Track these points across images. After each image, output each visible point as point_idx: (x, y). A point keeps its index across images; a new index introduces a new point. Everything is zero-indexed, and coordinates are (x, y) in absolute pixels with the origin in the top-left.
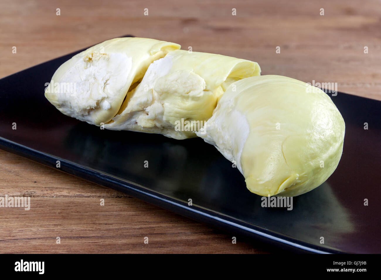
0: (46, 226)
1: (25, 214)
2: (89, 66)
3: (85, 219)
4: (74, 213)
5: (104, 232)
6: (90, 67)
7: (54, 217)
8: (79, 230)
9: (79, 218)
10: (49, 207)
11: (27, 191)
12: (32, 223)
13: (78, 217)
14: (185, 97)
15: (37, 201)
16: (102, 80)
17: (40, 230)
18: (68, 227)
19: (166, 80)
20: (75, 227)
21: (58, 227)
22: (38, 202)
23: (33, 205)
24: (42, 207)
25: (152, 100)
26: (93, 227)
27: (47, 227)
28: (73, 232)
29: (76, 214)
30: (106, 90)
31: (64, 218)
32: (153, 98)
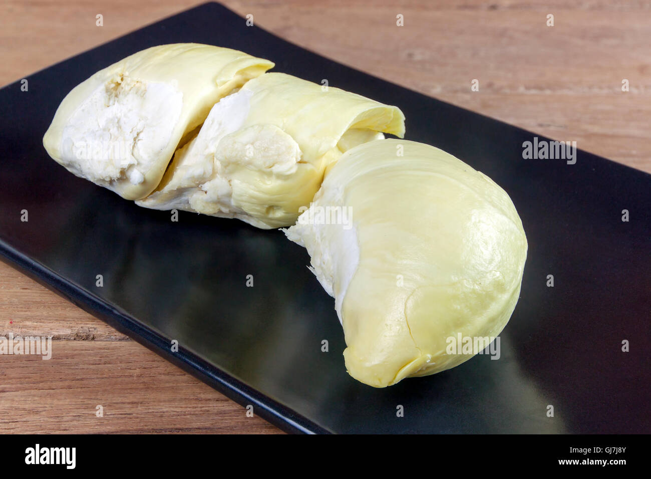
0: (117, 406)
1: (82, 379)
2: (111, 102)
3: (182, 390)
4: (163, 377)
5: (216, 418)
6: (114, 104)
7: (130, 386)
8: (174, 413)
9: (172, 388)
10: (121, 362)
11: (81, 327)
12: (94, 399)
13: (171, 385)
14: (266, 172)
15: (100, 349)
16: (131, 132)
17: (108, 415)
18: (155, 407)
19: (235, 142)
20: (166, 407)
21: (137, 407)
22: (103, 351)
23: (94, 358)
24: (110, 363)
25: (211, 173)
26: (196, 407)
27: (120, 408)
28: (163, 419)
29: (167, 378)
30: (136, 150)
31: (147, 387)
32: (213, 169)
